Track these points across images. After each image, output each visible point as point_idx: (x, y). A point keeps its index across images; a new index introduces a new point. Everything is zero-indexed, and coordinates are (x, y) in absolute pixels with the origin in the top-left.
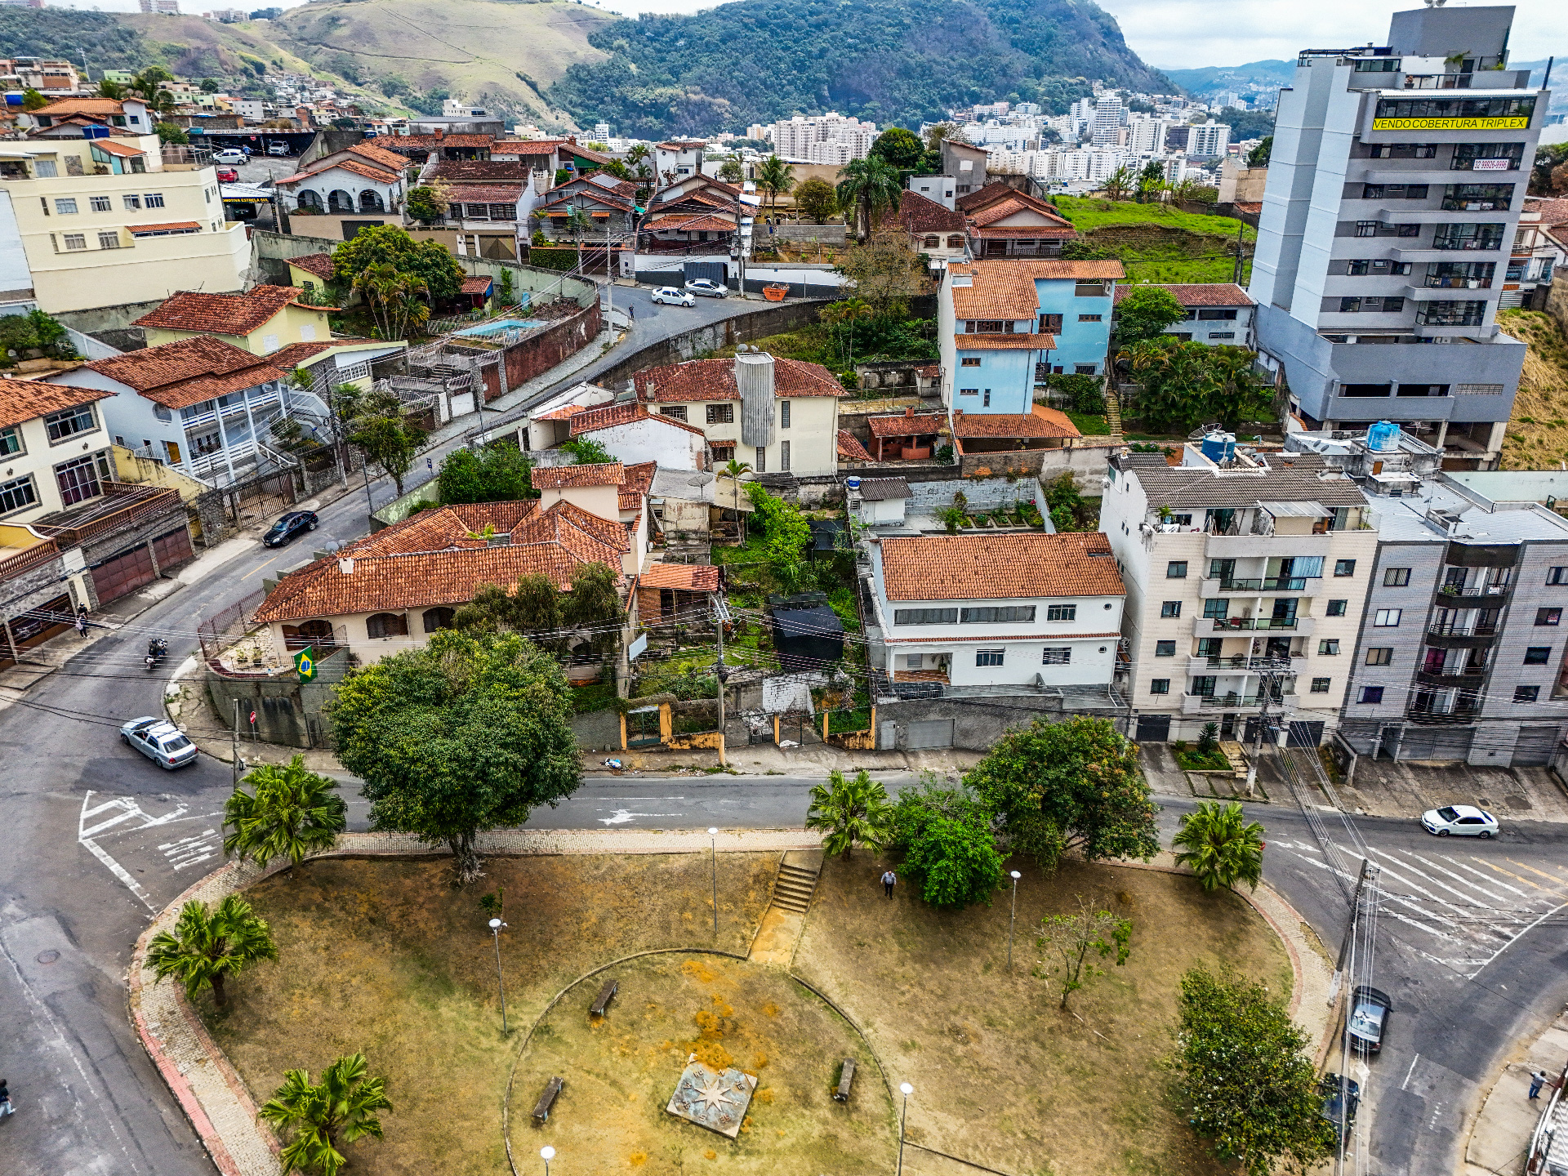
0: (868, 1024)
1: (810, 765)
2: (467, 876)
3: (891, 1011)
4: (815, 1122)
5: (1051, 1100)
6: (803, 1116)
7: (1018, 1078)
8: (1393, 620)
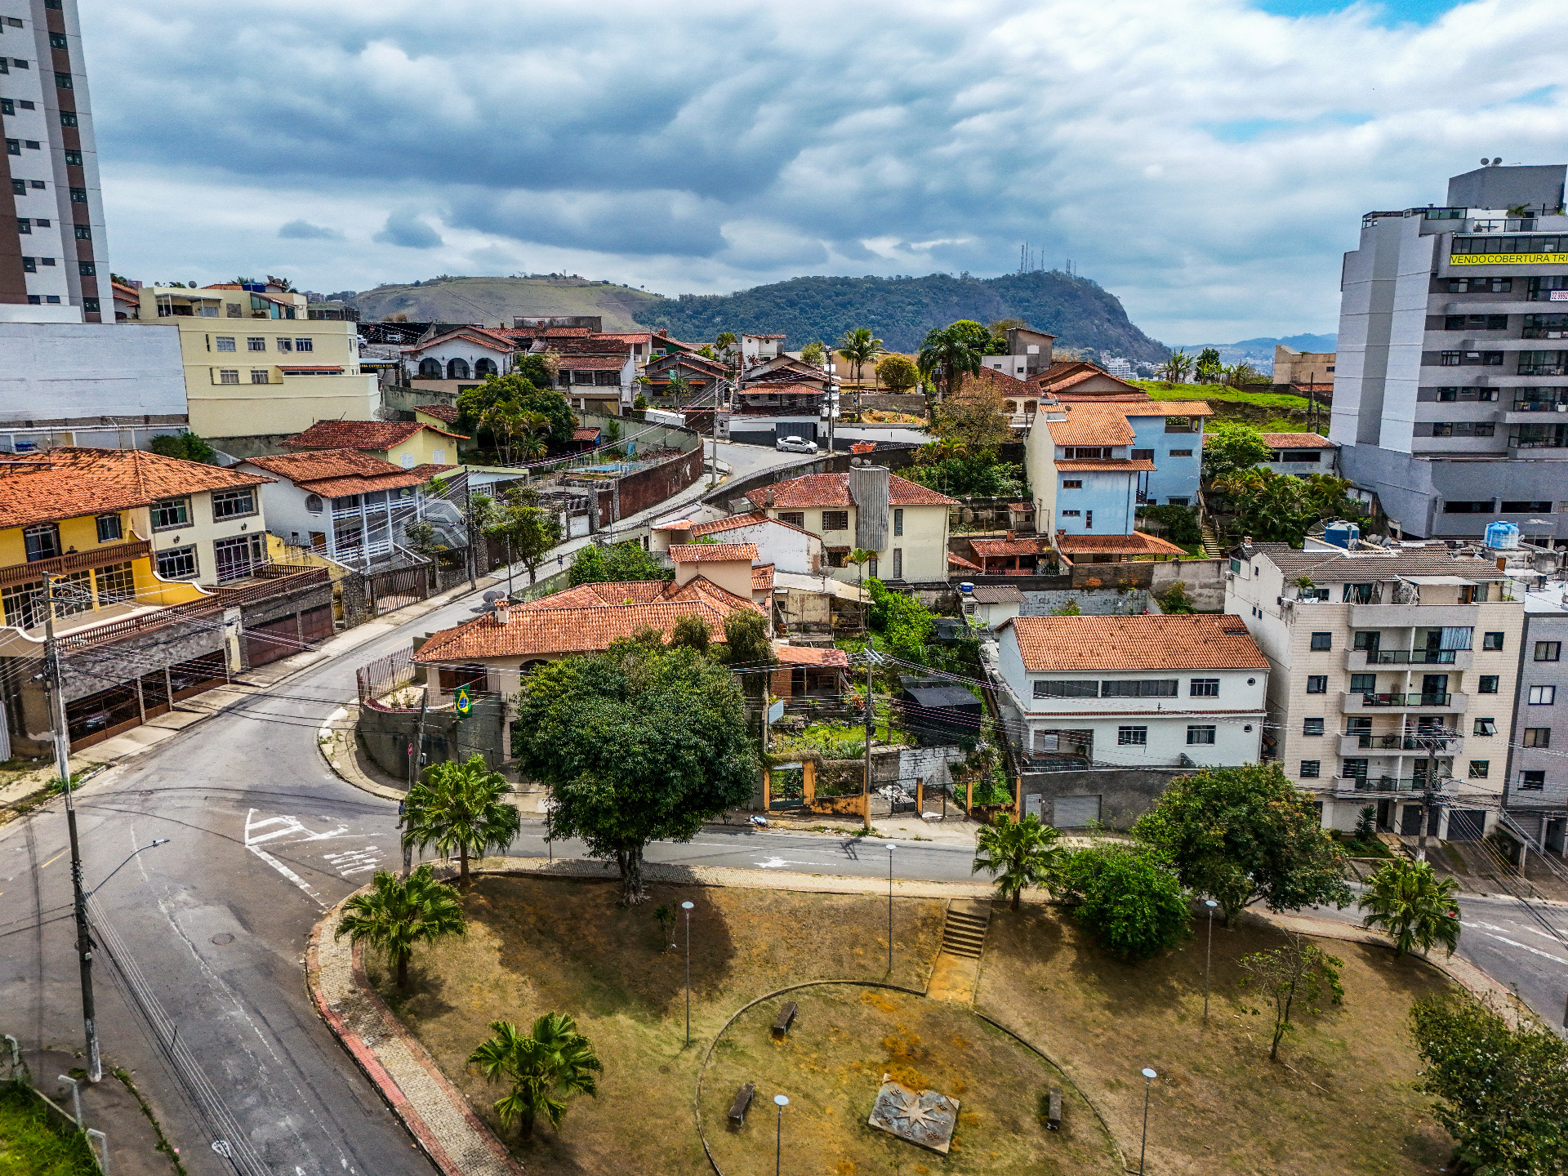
0: (1067, 1063)
1: (957, 834)
2: (633, 898)
3: (1088, 1050)
4: (1030, 1147)
5: (1281, 1144)
6: (1016, 1141)
7: (1240, 1122)
8: (1547, 698)
